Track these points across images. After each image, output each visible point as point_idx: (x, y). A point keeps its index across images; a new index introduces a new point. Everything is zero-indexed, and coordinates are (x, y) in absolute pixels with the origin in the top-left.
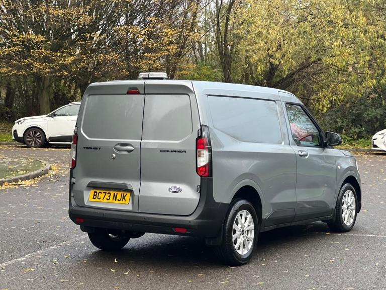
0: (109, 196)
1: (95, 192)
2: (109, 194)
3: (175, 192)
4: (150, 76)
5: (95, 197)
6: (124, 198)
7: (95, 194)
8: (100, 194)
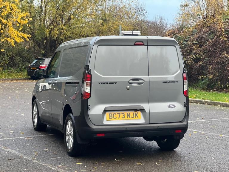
0: (124, 116)
1: (110, 114)
2: (123, 114)
3: (173, 108)
4: (134, 34)
5: (111, 117)
6: (136, 115)
7: (111, 115)
8: (115, 115)
